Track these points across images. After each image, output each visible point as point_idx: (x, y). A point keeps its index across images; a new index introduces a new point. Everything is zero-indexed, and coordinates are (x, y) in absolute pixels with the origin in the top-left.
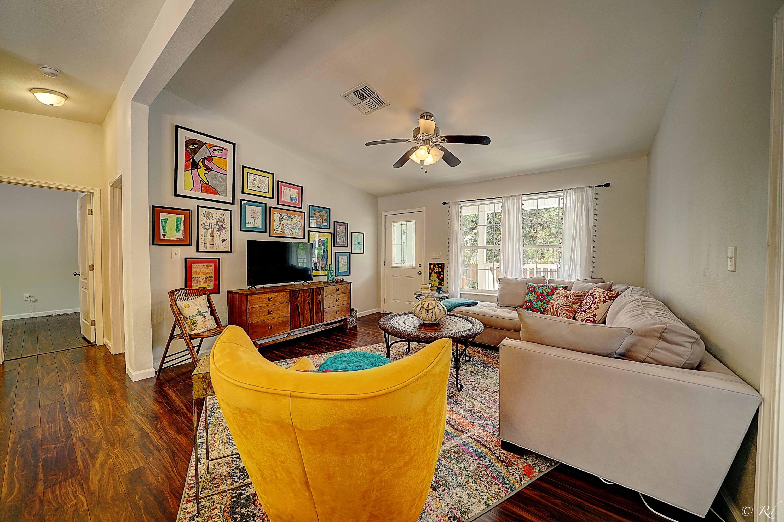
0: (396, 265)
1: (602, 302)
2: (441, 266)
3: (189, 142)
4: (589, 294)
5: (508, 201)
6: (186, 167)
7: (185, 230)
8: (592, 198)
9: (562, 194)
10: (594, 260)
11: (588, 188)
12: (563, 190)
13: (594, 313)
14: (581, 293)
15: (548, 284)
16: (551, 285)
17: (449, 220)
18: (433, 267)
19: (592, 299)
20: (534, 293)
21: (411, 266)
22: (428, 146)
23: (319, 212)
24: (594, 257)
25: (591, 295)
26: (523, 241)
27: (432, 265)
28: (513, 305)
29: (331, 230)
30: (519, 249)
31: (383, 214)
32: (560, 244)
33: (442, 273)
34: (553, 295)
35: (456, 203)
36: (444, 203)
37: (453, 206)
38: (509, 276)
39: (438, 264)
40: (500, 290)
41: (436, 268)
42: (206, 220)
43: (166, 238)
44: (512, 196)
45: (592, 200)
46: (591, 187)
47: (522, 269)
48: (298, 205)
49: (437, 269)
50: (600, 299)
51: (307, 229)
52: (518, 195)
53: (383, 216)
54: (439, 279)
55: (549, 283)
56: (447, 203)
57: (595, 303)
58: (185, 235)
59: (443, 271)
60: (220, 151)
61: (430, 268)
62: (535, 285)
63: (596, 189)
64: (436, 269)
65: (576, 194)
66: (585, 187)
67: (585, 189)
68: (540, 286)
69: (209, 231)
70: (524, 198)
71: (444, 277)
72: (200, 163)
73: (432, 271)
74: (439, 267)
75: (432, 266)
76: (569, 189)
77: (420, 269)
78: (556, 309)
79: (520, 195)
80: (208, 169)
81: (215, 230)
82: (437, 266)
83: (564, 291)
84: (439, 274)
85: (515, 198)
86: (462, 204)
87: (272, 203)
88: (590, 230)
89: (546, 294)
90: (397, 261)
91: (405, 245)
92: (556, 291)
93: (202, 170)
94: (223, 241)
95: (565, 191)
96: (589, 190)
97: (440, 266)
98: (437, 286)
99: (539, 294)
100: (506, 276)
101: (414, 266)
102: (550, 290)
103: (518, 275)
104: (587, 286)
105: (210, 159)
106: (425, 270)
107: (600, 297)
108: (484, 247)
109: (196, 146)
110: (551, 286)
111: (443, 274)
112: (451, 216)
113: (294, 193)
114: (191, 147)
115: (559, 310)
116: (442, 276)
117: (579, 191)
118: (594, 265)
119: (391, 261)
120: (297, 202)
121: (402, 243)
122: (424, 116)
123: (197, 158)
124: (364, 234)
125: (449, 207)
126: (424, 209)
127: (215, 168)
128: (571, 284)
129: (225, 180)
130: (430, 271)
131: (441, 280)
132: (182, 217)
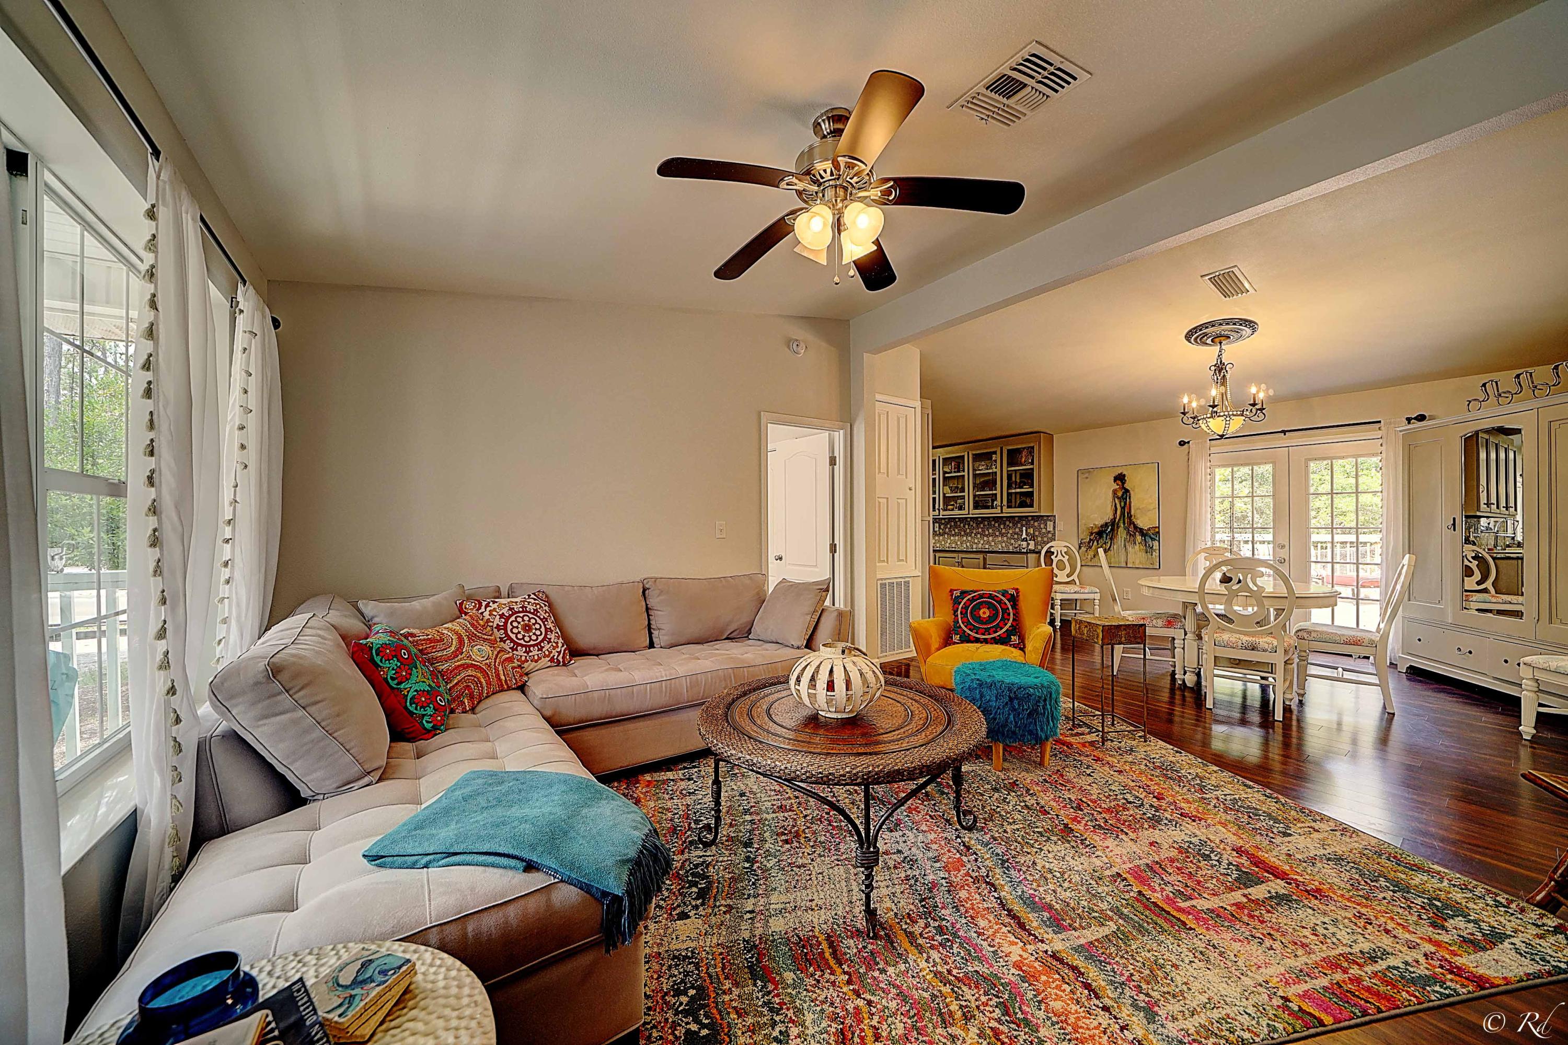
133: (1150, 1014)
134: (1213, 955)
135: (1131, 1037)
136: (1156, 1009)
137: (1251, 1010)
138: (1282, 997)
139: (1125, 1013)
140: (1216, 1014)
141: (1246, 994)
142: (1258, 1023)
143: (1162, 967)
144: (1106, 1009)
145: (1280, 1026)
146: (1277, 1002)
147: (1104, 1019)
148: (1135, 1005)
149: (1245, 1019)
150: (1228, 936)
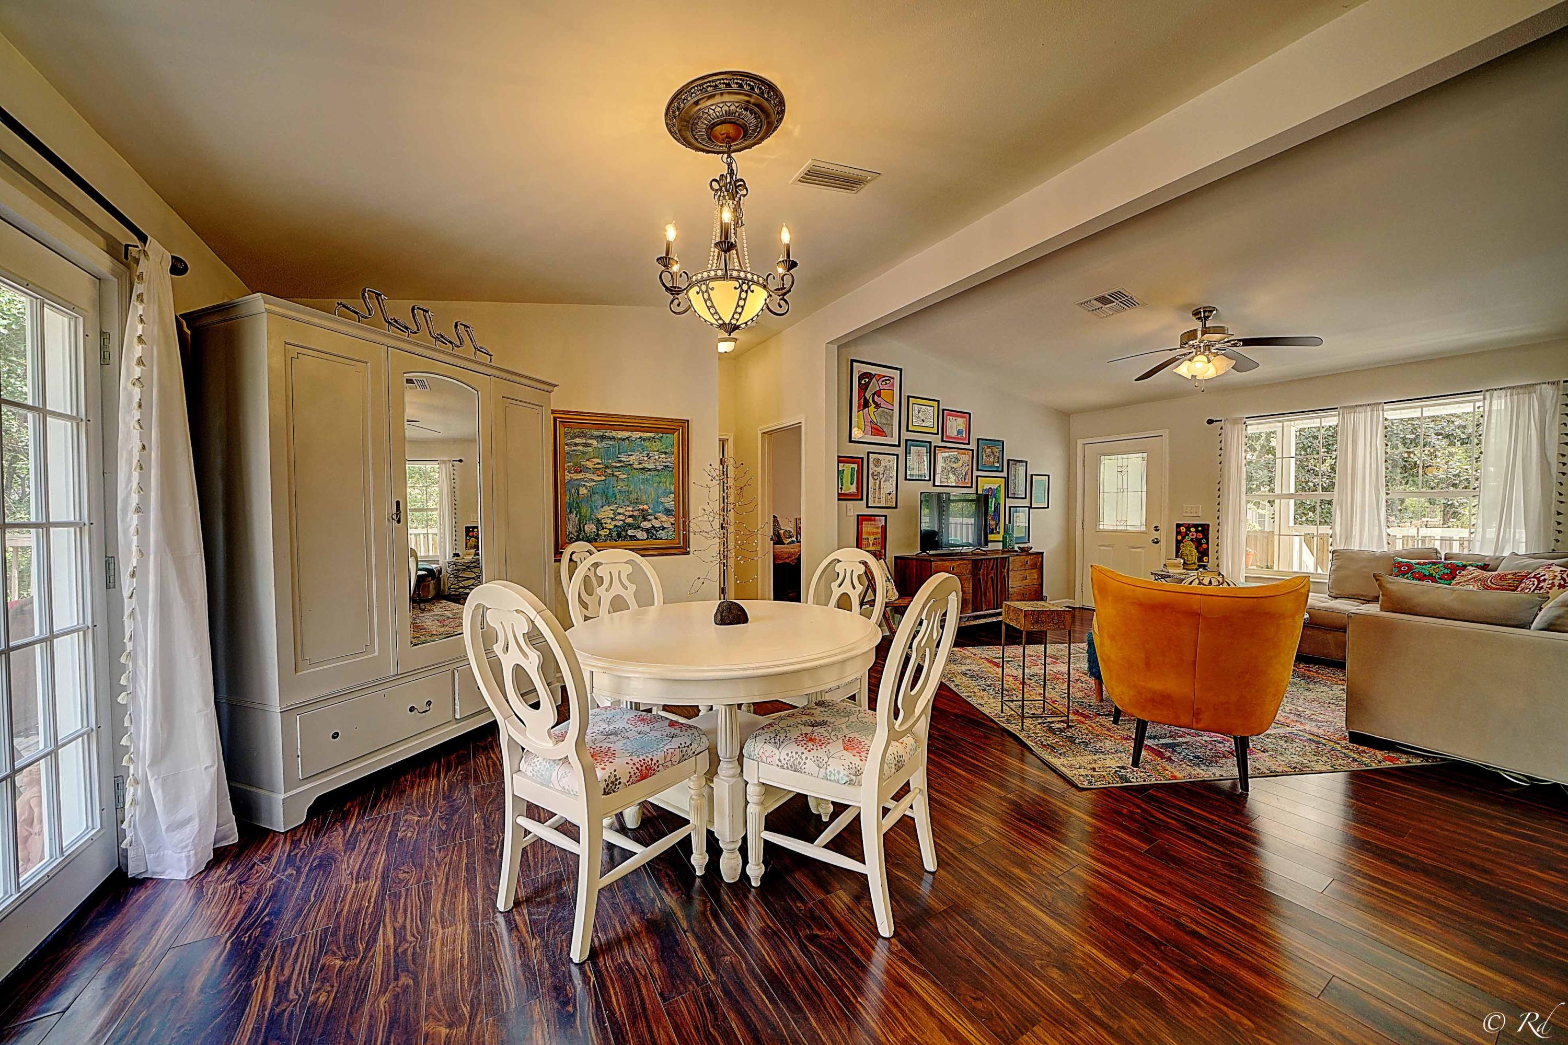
0: (1106, 527)
2: (1204, 529)
3: (862, 376)
4: (1532, 575)
5: (1352, 414)
6: (859, 407)
7: (857, 483)
8: (1556, 402)
10: (1561, 519)
11: (1544, 386)
12: (1481, 391)
14: (1514, 574)
15: (1443, 560)
16: (1449, 562)
17: (1221, 449)
18: (1184, 530)
19: (1536, 583)
20: (1410, 575)
22: (1207, 353)
23: (989, 447)
24: (1559, 513)
25: (1534, 577)
26: (1387, 485)
27: (1182, 528)
28: (1362, 596)
29: (1005, 474)
30: (1378, 501)
31: (1080, 443)
32: (1474, 489)
33: (1204, 541)
34: (1454, 578)
35: (1236, 421)
36: (1210, 422)
37: (1228, 427)
38: (1355, 547)
39: (1196, 526)
40: (1334, 570)
42: (875, 469)
43: (843, 492)
45: (1555, 408)
46: (1554, 383)
47: (1384, 535)
48: (964, 439)
49: (1193, 535)
50: (1553, 582)
51: (976, 473)
52: (1374, 404)
53: (1080, 446)
54: (1198, 552)
55: (1445, 559)
56: (1216, 421)
57: (1542, 588)
58: (857, 488)
59: (1206, 537)
60: (888, 382)
61: (1178, 533)
62: (1413, 561)
63: (1564, 386)
64: (1190, 534)
65: (1515, 397)
66: (1536, 384)
67: (1538, 387)
68: (1425, 564)
69: (878, 482)
70: (1386, 407)
71: (1208, 548)
72: (871, 401)
73: (1183, 538)
74: (1197, 531)
75: (1183, 529)
76: (1496, 390)
77: (1156, 535)
79: (1380, 403)
80: (877, 406)
81: (882, 481)
82: (1193, 529)
83: (1478, 573)
84: (1198, 543)
85: (1369, 408)
87: (936, 440)
88: (1549, 463)
89: (1437, 576)
90: (1108, 521)
92: (1460, 573)
93: (872, 407)
94: (890, 494)
95: (1488, 393)
96: (1548, 391)
98: (1194, 563)
100: (1348, 546)
101: (1144, 528)
102: (1446, 571)
103: (1375, 544)
104: (1534, 563)
105: (878, 393)
106: (1168, 538)
107: (1554, 579)
108: (1290, 496)
109: (867, 380)
110: (1448, 564)
111: (1207, 543)
112: (1225, 445)
113: (960, 423)
114: (863, 382)
116: (1204, 546)
117: (1521, 391)
118: (1560, 528)
119: (1096, 519)
120: (964, 435)
122: (1200, 312)
123: (868, 395)
124: (1049, 476)
125: (1221, 428)
126: (1166, 433)
127: (884, 404)
128: (1498, 561)
129: (892, 416)
130: (1179, 538)
131: (1203, 553)
132: (855, 466)
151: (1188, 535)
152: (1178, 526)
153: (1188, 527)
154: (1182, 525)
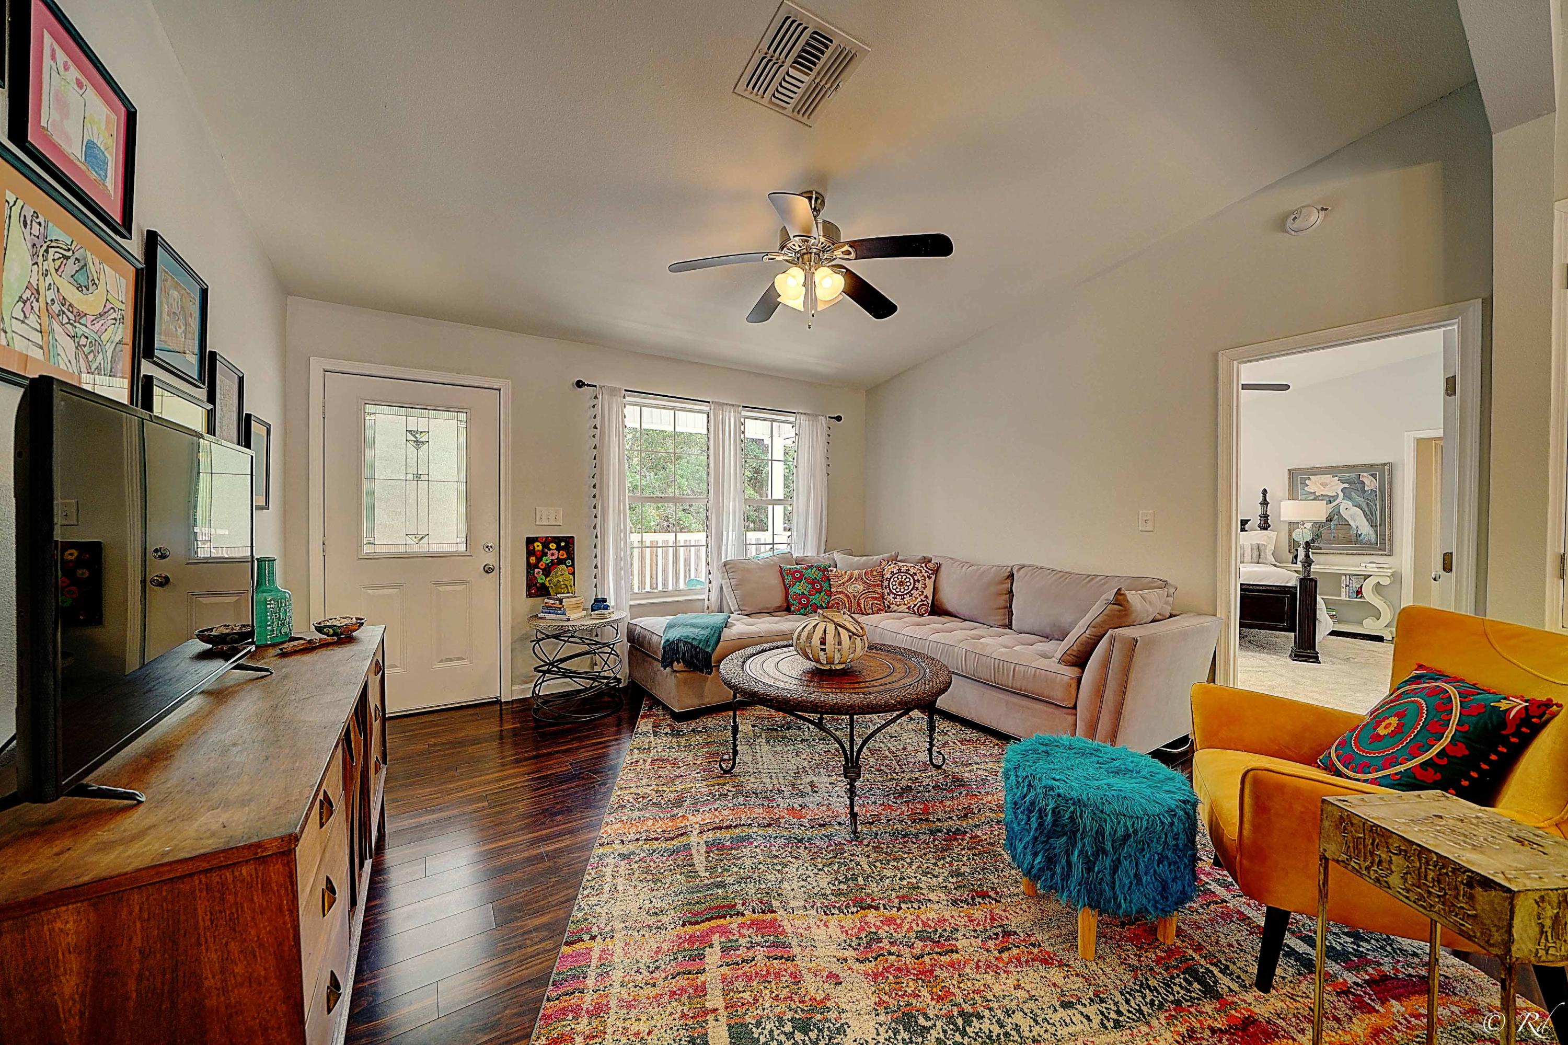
1: (927, 579)
9: (793, 419)
13: (925, 594)
18: (540, 548)
21: (453, 548)
27: (536, 544)
36: (580, 384)
37: (603, 398)
39: (557, 540)
41: (550, 549)
44: (727, 404)
49: (553, 554)
61: (530, 553)
64: (549, 553)
74: (559, 548)
75: (538, 546)
78: (855, 600)
82: (553, 546)
86: (629, 396)
91: (423, 485)
97: (563, 544)
99: (813, 582)
115: (862, 601)
121: (410, 477)
126: (505, 385)
130: (533, 560)
133: (623, 857)
134: (651, 920)
135: (616, 842)
136: (626, 861)
137: (598, 909)
138: (596, 936)
139: (631, 847)
140: (607, 888)
141: (610, 917)
142: (588, 905)
143: (655, 882)
144: (637, 840)
145: (580, 915)
146: (595, 930)
147: (632, 837)
148: (633, 853)
149: (595, 900)
150: (665, 947)
151: (546, 554)
152: (530, 541)
153: (546, 542)
154: (535, 540)
